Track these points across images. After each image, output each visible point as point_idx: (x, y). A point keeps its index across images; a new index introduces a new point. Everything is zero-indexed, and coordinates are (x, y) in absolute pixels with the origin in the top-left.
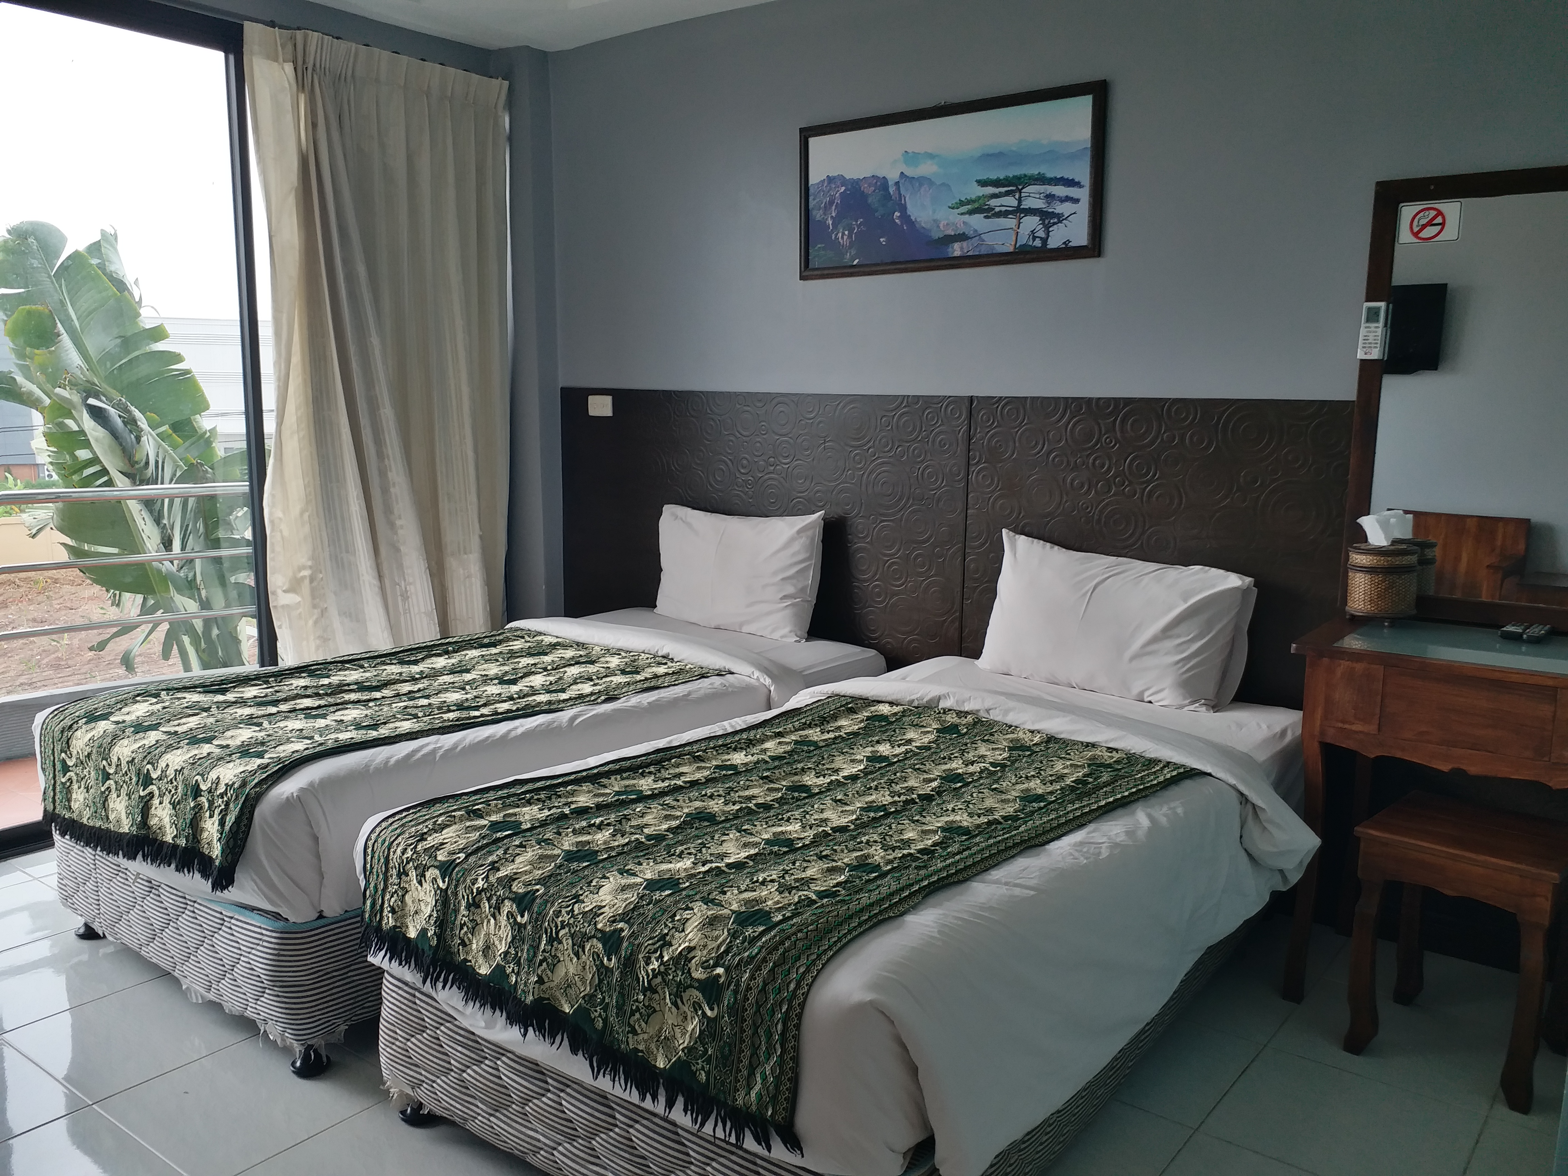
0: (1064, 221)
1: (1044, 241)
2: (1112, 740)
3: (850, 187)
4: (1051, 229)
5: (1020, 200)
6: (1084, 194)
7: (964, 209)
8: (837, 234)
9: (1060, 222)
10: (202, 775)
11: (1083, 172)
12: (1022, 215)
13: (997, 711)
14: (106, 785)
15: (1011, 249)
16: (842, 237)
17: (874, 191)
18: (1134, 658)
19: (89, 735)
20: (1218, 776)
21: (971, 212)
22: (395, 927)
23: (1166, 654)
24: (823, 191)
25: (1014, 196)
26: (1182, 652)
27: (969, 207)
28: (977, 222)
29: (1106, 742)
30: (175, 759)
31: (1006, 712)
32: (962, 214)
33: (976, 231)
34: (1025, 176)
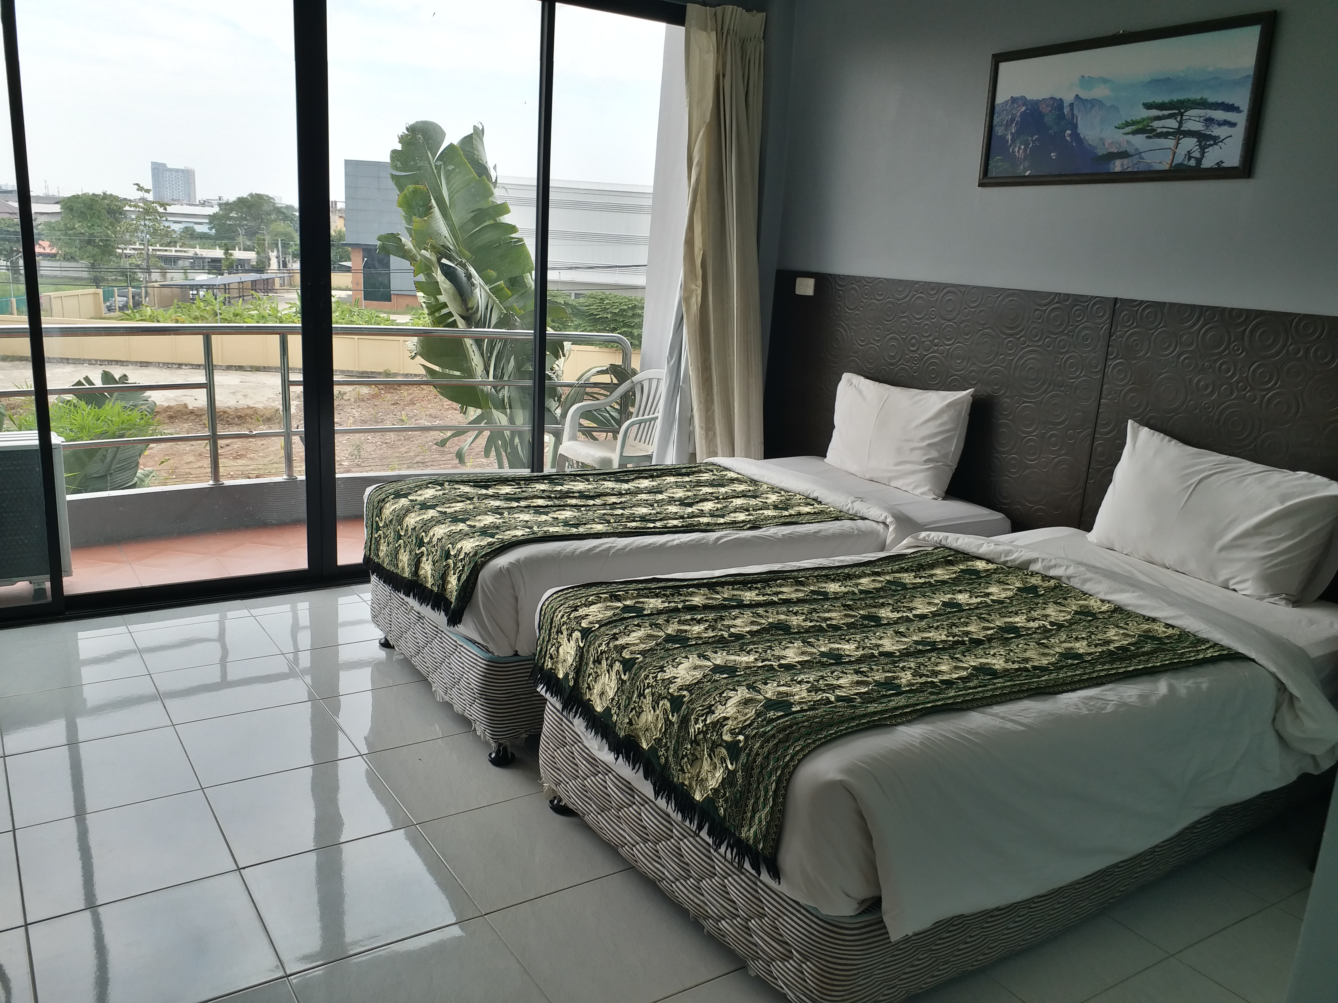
0: (1220, 144)
1: (1199, 161)
2: (1170, 618)
3: (1030, 106)
4: (1206, 150)
5: (1181, 123)
6: (1241, 119)
7: (1129, 129)
8: (1014, 149)
9: (1216, 144)
10: (453, 544)
11: (1242, 98)
12: (1181, 137)
13: (1077, 580)
14: (399, 543)
15: (1167, 167)
16: (1019, 151)
17: (1050, 111)
18: (1224, 548)
19: (393, 507)
20: (1261, 662)
21: (1134, 133)
22: (551, 669)
23: (1255, 549)
24: (1007, 110)
25: (1176, 119)
26: (1271, 549)
27: (1134, 127)
28: (1139, 141)
29: (1166, 618)
30: (440, 531)
31: (1085, 581)
32: (1127, 134)
33: (1137, 149)
34: (1189, 100)
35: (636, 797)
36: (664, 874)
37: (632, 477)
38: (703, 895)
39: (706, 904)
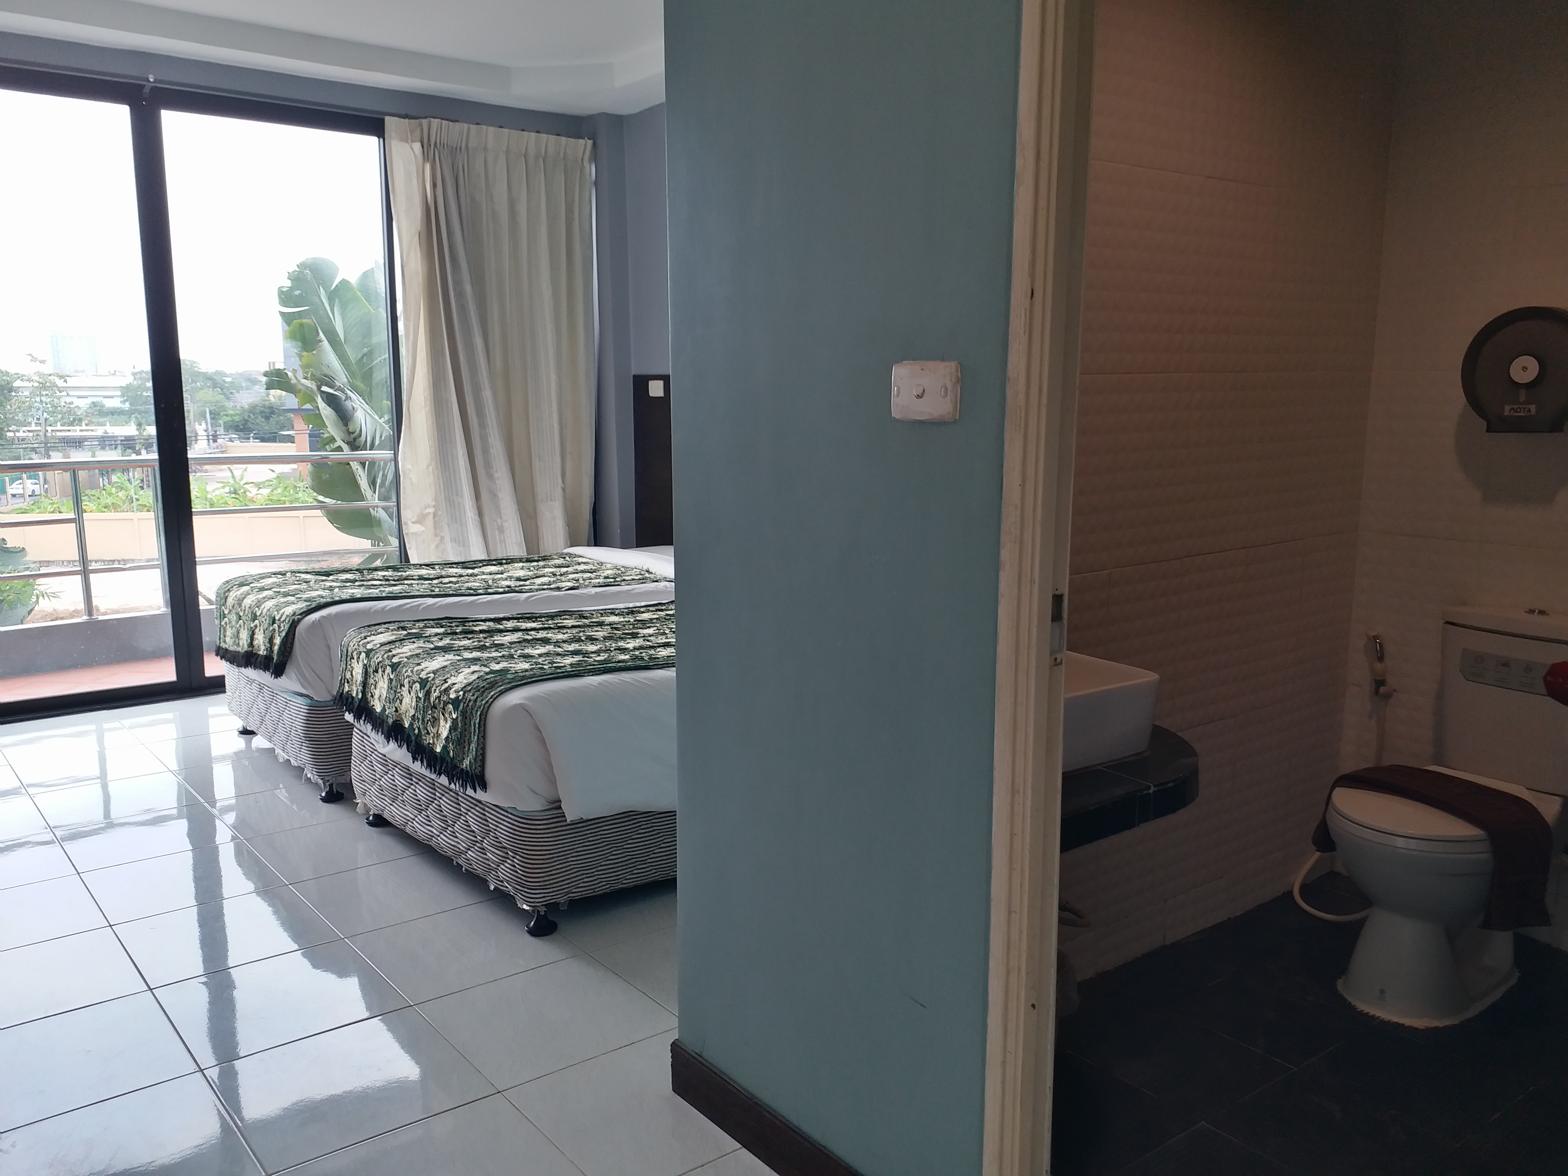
22: (348, 691)
35: (414, 779)
36: (432, 832)
37: (481, 565)
38: (456, 837)
39: (459, 843)
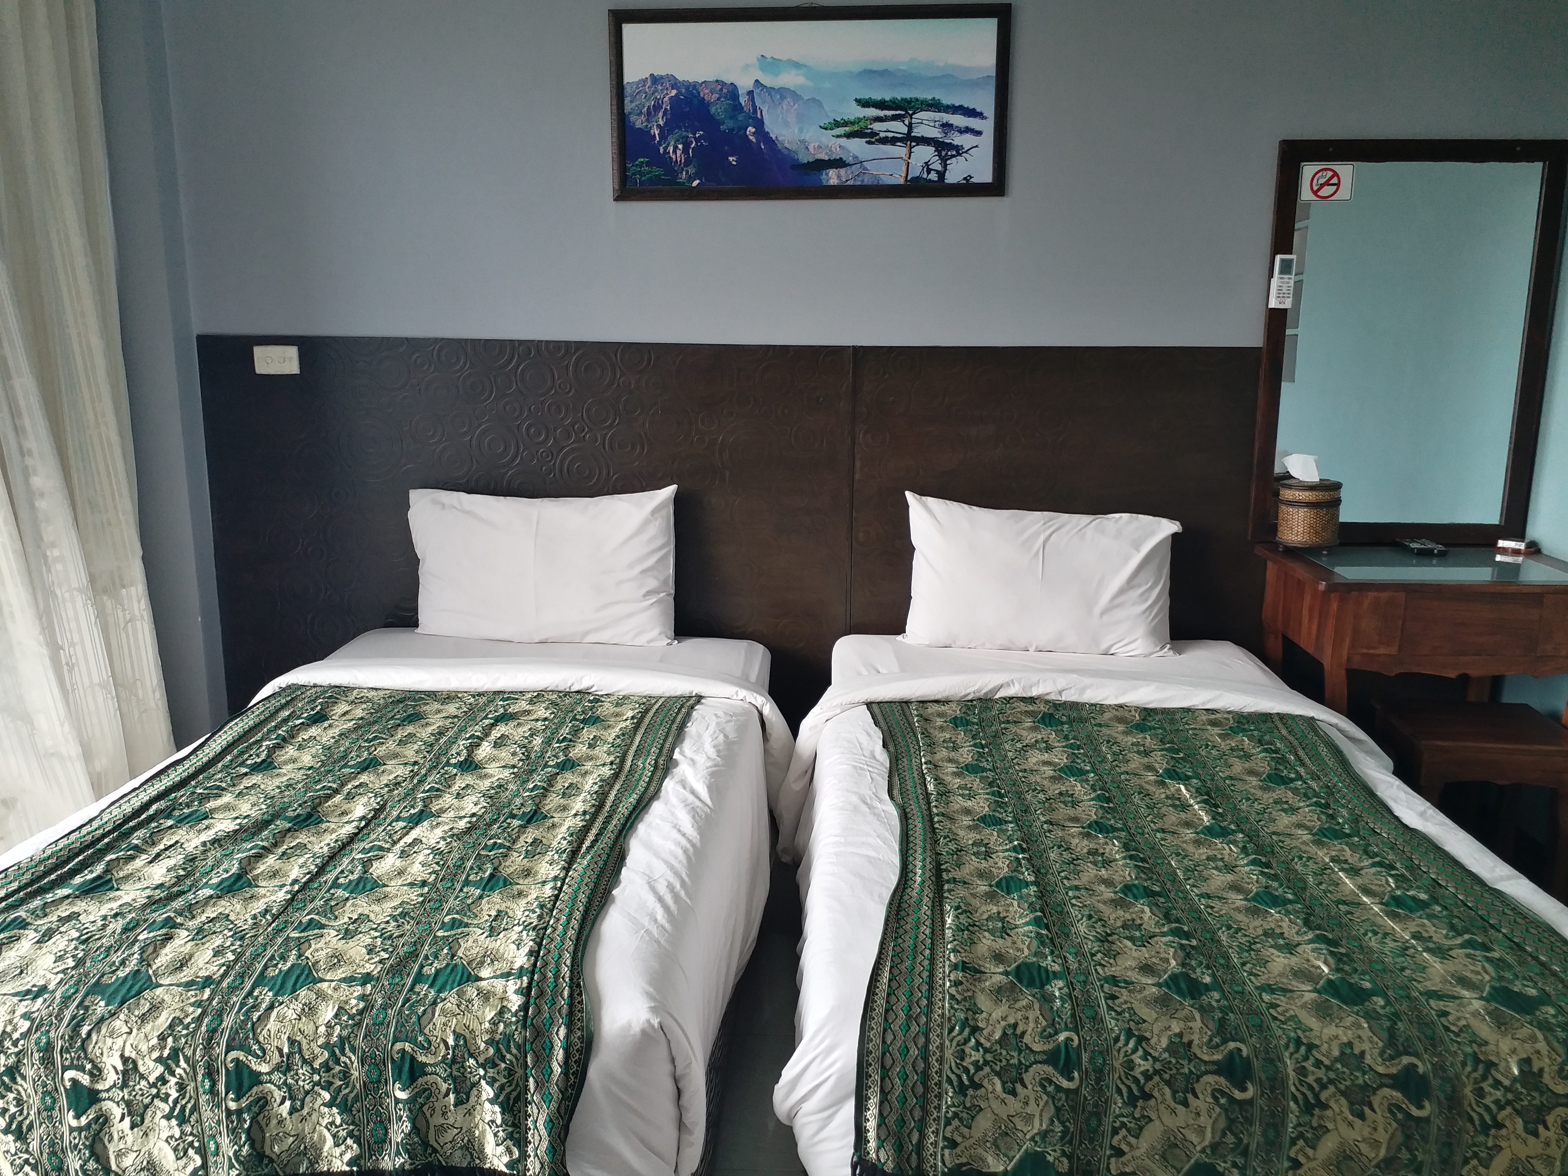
0: (964, 155)
1: (941, 175)
3: (684, 91)
4: (948, 162)
5: (910, 127)
6: (987, 126)
7: (841, 131)
8: (666, 148)
9: (960, 155)
11: (986, 103)
12: (913, 144)
15: (901, 181)
16: (675, 152)
17: (718, 99)
18: (1103, 613)
21: (849, 136)
23: (1133, 604)
24: (646, 92)
25: (903, 122)
26: (1146, 601)
27: (847, 129)
32: (838, 136)
33: (856, 157)
34: (917, 100)
